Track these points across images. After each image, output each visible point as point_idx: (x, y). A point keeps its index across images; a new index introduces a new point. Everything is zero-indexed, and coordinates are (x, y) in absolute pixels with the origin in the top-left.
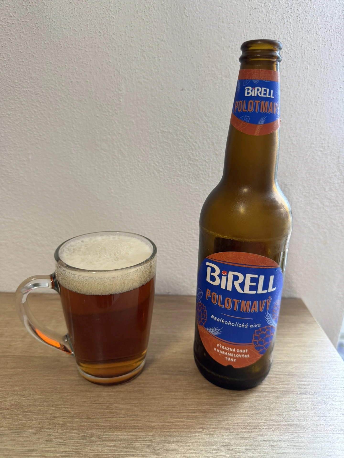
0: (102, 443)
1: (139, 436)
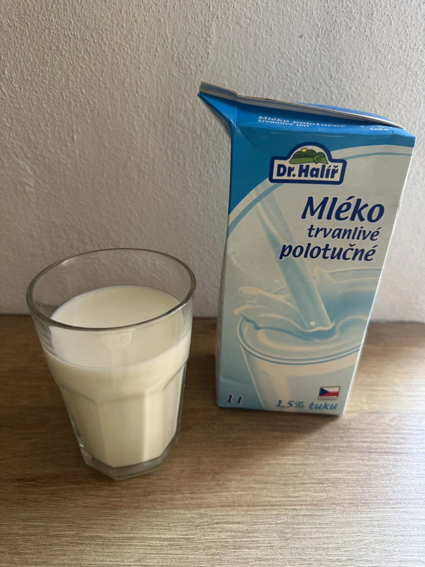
0: (216, 526)
1: (260, 516)
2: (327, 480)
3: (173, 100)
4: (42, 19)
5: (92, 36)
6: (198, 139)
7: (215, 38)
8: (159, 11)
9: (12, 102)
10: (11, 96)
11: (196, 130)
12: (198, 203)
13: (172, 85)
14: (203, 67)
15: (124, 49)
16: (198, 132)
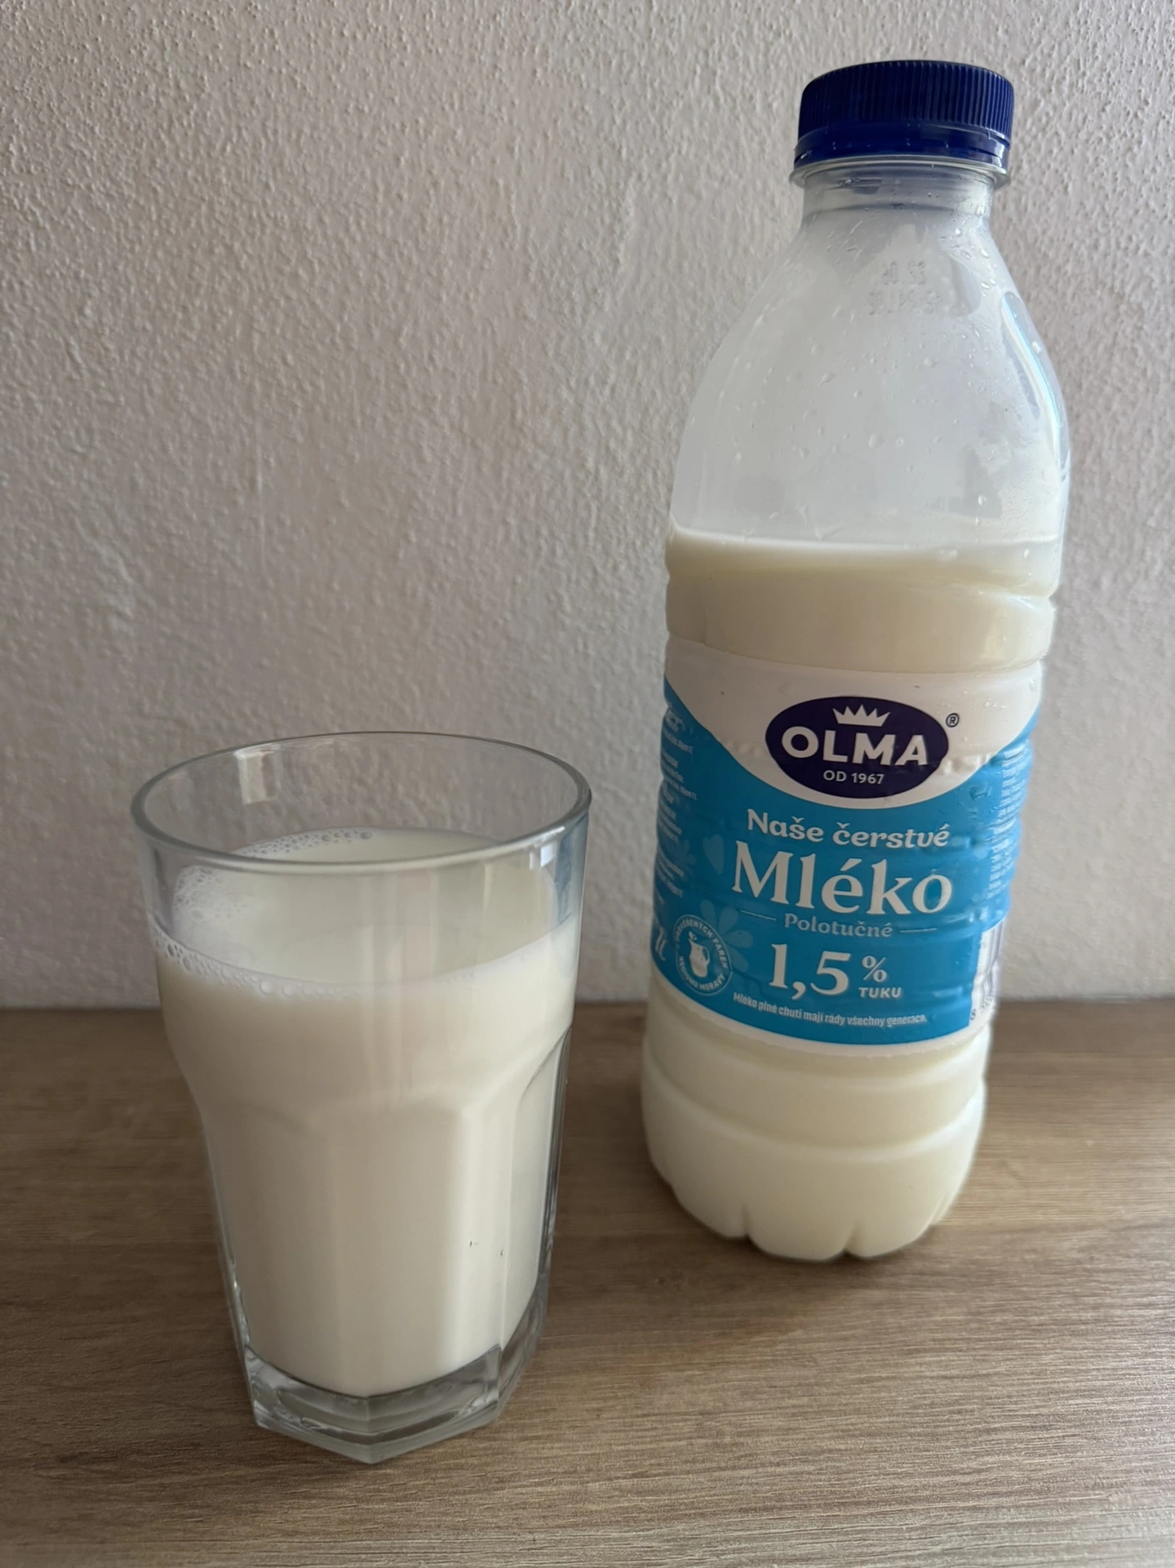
2: (1061, 1417)
3: (525, 380)
4: (196, 180)
5: (321, 221)
6: (589, 484)
7: (634, 226)
8: (493, 161)
9: (96, 388)
10: (93, 373)
11: (584, 460)
12: (586, 656)
13: (523, 343)
14: (604, 296)
15: (401, 254)
16: (590, 464)
